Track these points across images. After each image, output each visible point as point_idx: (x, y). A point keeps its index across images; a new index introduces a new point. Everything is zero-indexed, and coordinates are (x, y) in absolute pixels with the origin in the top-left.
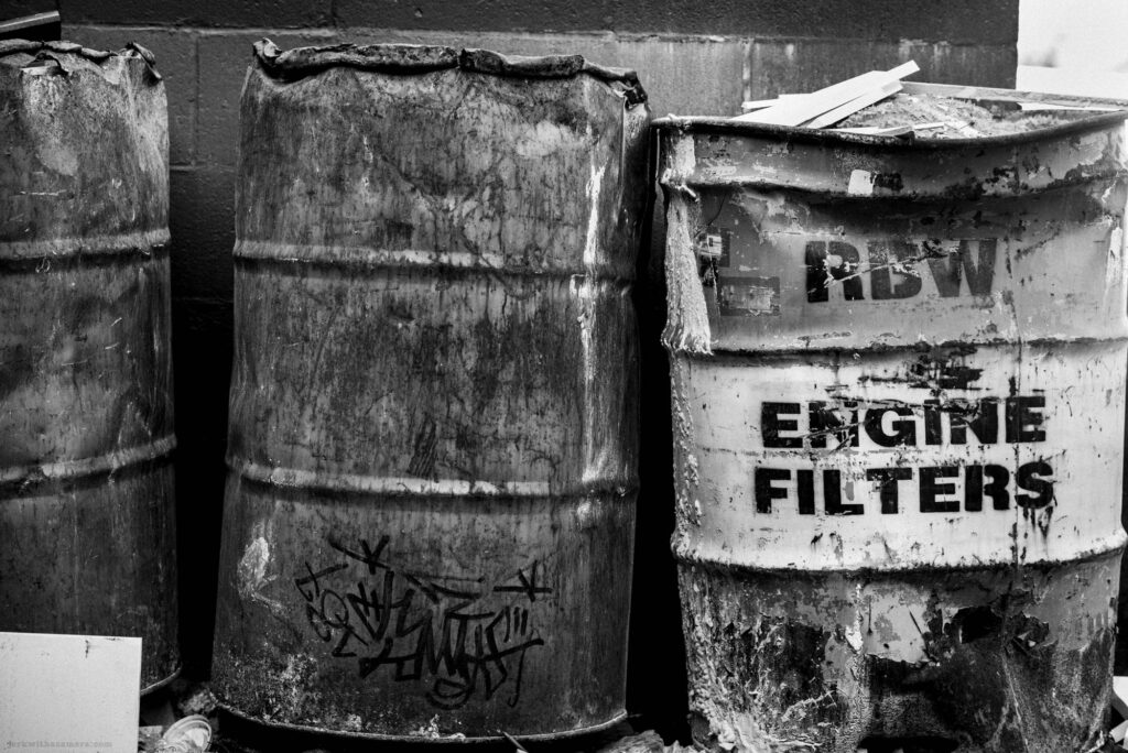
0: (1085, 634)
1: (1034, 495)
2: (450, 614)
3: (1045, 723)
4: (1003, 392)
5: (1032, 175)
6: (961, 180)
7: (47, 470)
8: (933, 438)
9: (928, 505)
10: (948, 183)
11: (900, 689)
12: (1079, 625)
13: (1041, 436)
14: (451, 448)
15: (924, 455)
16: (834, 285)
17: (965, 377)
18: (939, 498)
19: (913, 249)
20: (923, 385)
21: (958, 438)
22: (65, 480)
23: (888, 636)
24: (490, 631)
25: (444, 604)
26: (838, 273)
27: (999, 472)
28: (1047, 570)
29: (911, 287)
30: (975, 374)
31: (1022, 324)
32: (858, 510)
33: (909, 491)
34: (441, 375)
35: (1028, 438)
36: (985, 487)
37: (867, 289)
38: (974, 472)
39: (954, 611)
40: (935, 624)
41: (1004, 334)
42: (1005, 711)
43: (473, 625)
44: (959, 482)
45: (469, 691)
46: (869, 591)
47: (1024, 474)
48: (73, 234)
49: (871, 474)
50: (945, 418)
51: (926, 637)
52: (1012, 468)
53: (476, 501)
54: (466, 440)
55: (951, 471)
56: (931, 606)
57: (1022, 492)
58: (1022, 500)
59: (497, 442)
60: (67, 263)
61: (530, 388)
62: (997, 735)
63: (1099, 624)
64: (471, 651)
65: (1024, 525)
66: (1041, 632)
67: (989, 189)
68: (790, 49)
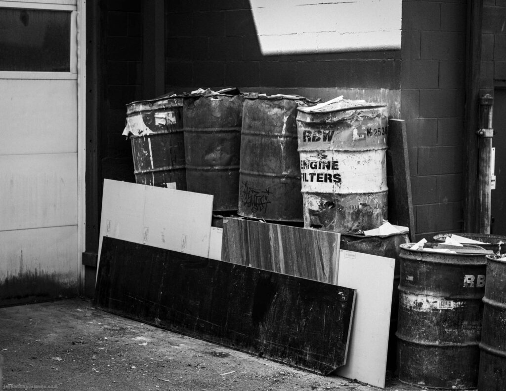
0: (351, 209)
1: (337, 180)
2: (255, 196)
3: (341, 225)
4: (331, 160)
5: (335, 118)
6: (322, 119)
7: (215, 168)
8: (320, 168)
9: (318, 181)
10: (321, 120)
11: (314, 215)
12: (350, 207)
13: (338, 169)
14: (256, 166)
15: (318, 171)
16: (307, 138)
17: (325, 157)
18: (320, 179)
19: (321, 132)
20: (319, 158)
21: (324, 168)
22: (217, 169)
23: (312, 205)
24: (261, 199)
25: (254, 194)
26: (308, 136)
27: (330, 175)
28: (340, 195)
29: (319, 139)
30: (326, 156)
31: (335, 147)
32: (308, 181)
33: (315, 178)
34: (255, 153)
35: (335, 169)
36: (328, 178)
37: (311, 140)
38: (326, 175)
39: (326, 201)
40: (322, 204)
41: (331, 149)
42: (332, 222)
43: (258, 198)
44: (323, 176)
45: (257, 210)
46: (309, 196)
47: (335, 176)
48: (220, 127)
49: (310, 174)
50: (322, 164)
51: (319, 206)
52: (333, 175)
53: (259, 175)
54: (258, 165)
55: (322, 174)
56: (321, 200)
57: (334, 179)
58: (335, 181)
59: (263, 166)
60: (218, 132)
61: (268, 156)
62: (329, 226)
63: (356, 207)
64: (258, 202)
65: (335, 186)
66: (342, 208)
67: (327, 121)
68: (364, 91)
